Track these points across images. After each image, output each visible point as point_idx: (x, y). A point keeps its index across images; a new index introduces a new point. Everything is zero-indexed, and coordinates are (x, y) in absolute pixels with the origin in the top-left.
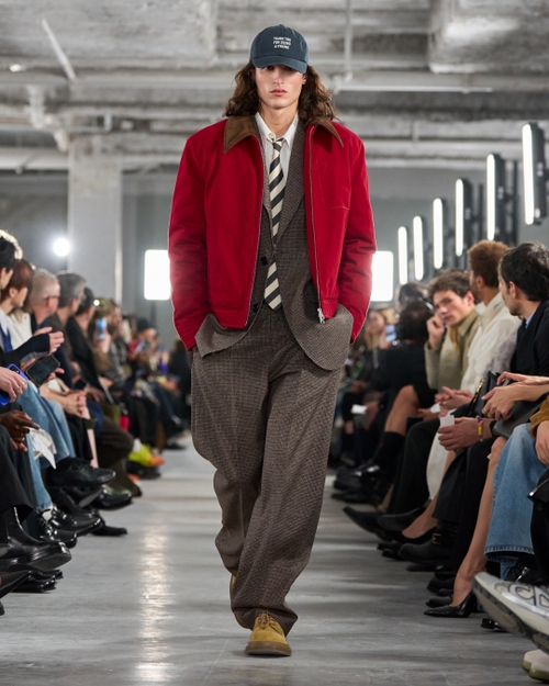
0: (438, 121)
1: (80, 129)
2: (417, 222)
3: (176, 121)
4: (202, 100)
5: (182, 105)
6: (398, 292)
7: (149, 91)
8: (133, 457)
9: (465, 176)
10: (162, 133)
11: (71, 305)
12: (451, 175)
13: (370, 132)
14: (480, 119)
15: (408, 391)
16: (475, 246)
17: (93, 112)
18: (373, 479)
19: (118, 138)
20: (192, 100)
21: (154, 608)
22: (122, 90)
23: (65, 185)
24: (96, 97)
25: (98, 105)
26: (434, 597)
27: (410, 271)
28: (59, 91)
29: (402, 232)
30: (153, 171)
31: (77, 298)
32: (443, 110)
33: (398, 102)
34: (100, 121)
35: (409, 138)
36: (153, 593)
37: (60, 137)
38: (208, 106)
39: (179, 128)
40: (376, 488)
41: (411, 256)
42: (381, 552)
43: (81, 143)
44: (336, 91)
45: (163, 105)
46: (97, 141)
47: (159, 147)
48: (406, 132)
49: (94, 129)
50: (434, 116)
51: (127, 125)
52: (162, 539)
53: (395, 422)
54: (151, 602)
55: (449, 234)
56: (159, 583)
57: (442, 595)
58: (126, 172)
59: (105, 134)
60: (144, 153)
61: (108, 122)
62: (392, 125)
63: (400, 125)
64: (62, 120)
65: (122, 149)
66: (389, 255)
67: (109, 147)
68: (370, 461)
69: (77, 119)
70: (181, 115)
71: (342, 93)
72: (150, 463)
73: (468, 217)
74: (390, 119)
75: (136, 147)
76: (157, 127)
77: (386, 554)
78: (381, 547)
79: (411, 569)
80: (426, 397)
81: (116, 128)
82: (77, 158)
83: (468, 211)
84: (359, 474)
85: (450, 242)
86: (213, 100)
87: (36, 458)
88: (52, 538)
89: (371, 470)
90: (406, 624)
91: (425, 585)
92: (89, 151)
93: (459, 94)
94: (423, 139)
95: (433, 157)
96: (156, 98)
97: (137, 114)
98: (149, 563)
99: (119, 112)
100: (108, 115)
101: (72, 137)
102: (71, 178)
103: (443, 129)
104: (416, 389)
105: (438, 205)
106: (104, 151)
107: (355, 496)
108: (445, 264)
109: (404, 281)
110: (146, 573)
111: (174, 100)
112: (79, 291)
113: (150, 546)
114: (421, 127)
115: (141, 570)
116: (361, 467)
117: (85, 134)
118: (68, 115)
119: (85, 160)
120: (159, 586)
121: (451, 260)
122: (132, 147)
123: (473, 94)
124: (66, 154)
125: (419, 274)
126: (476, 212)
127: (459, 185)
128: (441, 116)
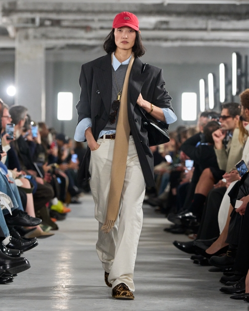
0: (222, 20)
1: (22, 25)
2: (210, 77)
3: (75, 21)
4: (90, 8)
5: (79, 11)
6: (199, 116)
7: (61, 4)
8: (53, 208)
9: (237, 51)
10: (67, 27)
11: (20, 123)
12: (230, 50)
13: (184, 26)
14: (245, 19)
15: (207, 172)
16: (243, 92)
17: (29, 16)
18: (188, 220)
19: (43, 30)
20: (84, 8)
21: (68, 292)
22: (45, 4)
23: (14, 56)
24: (31, 7)
25: (32, 11)
26: (224, 286)
27: (207, 103)
28: (10, 4)
29: (202, 82)
30: (62, 48)
31: (23, 119)
32: (224, 14)
33: (199, 10)
34: (33, 20)
35: (205, 30)
36: (67, 284)
37: (10, 30)
38: (93, 12)
39: (77, 24)
40: (190, 225)
41: (207, 95)
42: (193, 261)
43: (22, 33)
44: (166, 4)
45: (68, 12)
46: (31, 32)
47: (66, 35)
48: (204, 26)
49: (30, 25)
50: (220, 17)
51: (48, 23)
52: (70, 254)
53: (200, 189)
54: (66, 289)
55: (228, 83)
56: (70, 278)
57: (229, 285)
58: (48, 49)
59: (35, 28)
60: (58, 38)
61: (38, 21)
62: (196, 22)
63: (200, 22)
64: (12, 20)
65: (45, 36)
66: (194, 95)
67: (38, 35)
68: (186, 210)
69: (20, 20)
70: (78, 17)
71: (169, 5)
72: (62, 211)
73: (239, 74)
74: (195, 19)
75: (53, 35)
76: (65, 24)
77: (195, 262)
78: (192, 258)
79: (211, 271)
80: (218, 174)
81: (42, 24)
82: (20, 41)
83: (239, 70)
84: (180, 217)
85: (229, 87)
86: (96, 9)
87: (2, 209)
88: (7, 254)
89: (187, 215)
90: (209, 301)
91: (219, 280)
92: (27, 37)
93: (234, 5)
94: (214, 30)
95: (219, 40)
96: (64, 8)
97: (54, 16)
98: (64, 268)
99: (44, 15)
100: (38, 17)
101: (17, 29)
102: (17, 52)
103: (224, 25)
104: (211, 170)
105: (222, 67)
106: (35, 37)
107: (177, 230)
108: (226, 100)
109: (203, 110)
110: (63, 273)
111: (75, 9)
112: (24, 116)
113: (64, 258)
114: (212, 23)
115: (60, 271)
116: (181, 213)
117: (24, 28)
118: (15, 17)
119: (24, 42)
120: (70, 280)
121: (229, 98)
122: (51, 35)
123: (241, 5)
124: (14, 39)
125: (211, 106)
126: (243, 71)
127: (234, 56)
128: (224, 17)
